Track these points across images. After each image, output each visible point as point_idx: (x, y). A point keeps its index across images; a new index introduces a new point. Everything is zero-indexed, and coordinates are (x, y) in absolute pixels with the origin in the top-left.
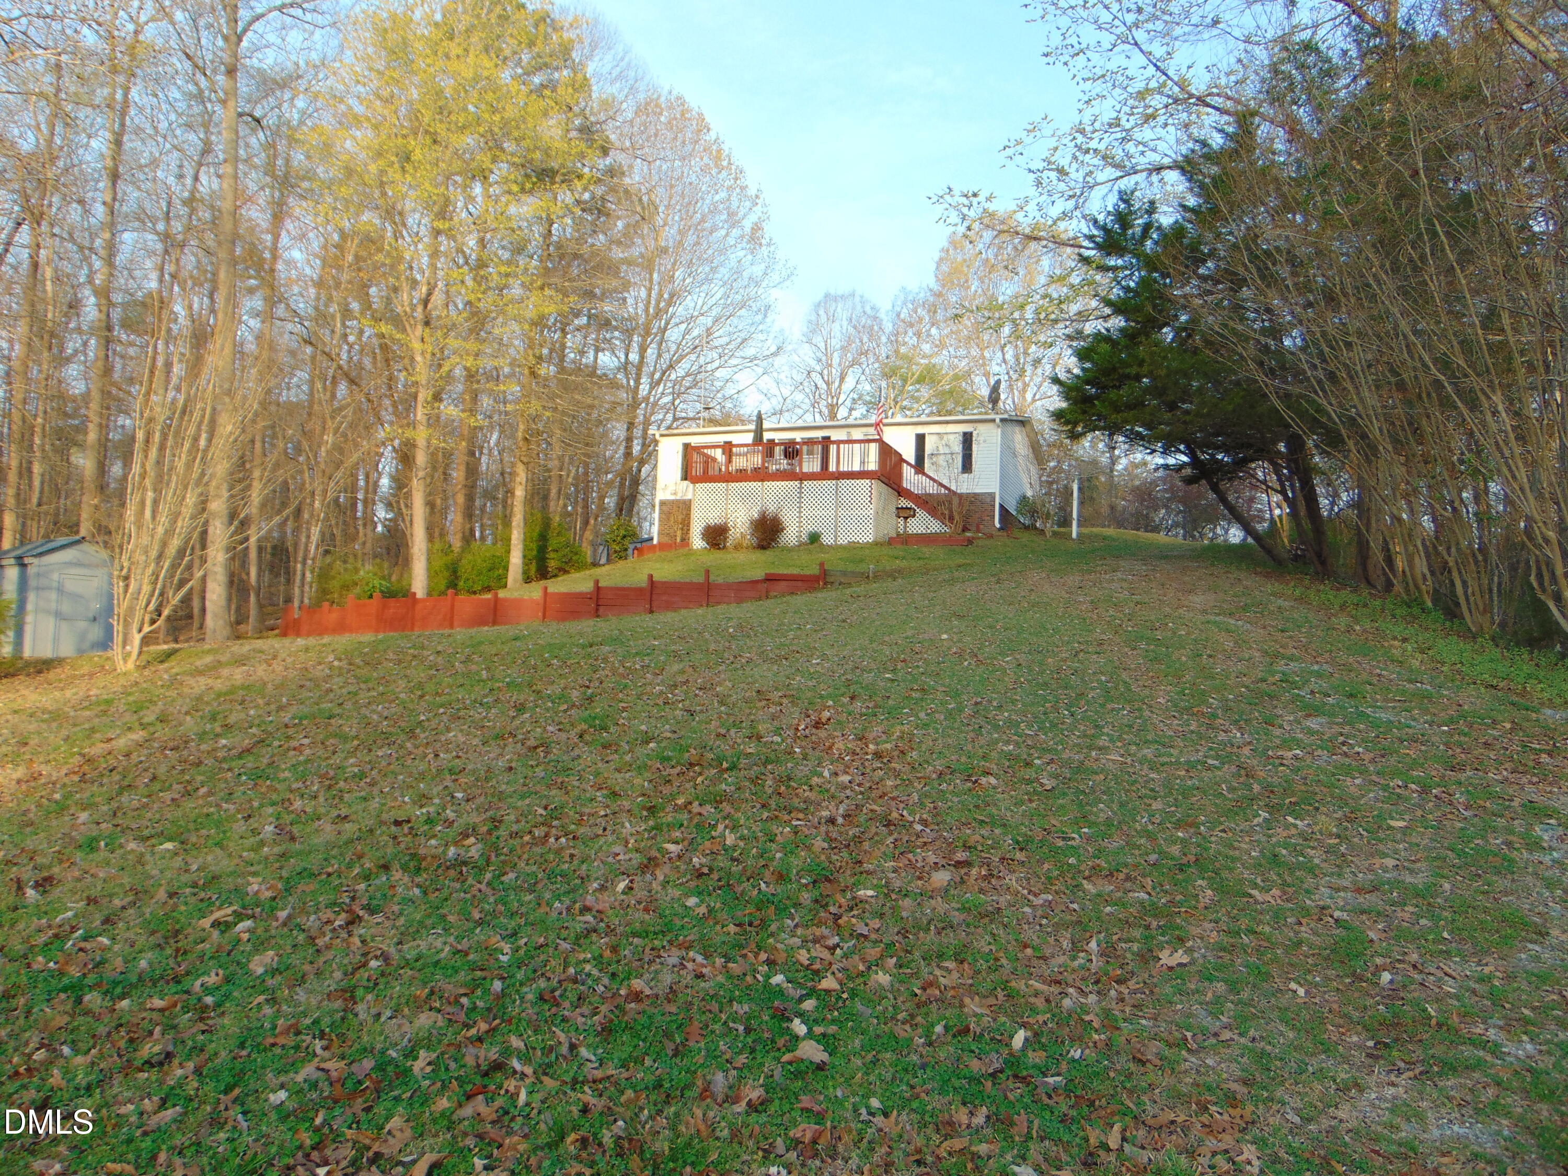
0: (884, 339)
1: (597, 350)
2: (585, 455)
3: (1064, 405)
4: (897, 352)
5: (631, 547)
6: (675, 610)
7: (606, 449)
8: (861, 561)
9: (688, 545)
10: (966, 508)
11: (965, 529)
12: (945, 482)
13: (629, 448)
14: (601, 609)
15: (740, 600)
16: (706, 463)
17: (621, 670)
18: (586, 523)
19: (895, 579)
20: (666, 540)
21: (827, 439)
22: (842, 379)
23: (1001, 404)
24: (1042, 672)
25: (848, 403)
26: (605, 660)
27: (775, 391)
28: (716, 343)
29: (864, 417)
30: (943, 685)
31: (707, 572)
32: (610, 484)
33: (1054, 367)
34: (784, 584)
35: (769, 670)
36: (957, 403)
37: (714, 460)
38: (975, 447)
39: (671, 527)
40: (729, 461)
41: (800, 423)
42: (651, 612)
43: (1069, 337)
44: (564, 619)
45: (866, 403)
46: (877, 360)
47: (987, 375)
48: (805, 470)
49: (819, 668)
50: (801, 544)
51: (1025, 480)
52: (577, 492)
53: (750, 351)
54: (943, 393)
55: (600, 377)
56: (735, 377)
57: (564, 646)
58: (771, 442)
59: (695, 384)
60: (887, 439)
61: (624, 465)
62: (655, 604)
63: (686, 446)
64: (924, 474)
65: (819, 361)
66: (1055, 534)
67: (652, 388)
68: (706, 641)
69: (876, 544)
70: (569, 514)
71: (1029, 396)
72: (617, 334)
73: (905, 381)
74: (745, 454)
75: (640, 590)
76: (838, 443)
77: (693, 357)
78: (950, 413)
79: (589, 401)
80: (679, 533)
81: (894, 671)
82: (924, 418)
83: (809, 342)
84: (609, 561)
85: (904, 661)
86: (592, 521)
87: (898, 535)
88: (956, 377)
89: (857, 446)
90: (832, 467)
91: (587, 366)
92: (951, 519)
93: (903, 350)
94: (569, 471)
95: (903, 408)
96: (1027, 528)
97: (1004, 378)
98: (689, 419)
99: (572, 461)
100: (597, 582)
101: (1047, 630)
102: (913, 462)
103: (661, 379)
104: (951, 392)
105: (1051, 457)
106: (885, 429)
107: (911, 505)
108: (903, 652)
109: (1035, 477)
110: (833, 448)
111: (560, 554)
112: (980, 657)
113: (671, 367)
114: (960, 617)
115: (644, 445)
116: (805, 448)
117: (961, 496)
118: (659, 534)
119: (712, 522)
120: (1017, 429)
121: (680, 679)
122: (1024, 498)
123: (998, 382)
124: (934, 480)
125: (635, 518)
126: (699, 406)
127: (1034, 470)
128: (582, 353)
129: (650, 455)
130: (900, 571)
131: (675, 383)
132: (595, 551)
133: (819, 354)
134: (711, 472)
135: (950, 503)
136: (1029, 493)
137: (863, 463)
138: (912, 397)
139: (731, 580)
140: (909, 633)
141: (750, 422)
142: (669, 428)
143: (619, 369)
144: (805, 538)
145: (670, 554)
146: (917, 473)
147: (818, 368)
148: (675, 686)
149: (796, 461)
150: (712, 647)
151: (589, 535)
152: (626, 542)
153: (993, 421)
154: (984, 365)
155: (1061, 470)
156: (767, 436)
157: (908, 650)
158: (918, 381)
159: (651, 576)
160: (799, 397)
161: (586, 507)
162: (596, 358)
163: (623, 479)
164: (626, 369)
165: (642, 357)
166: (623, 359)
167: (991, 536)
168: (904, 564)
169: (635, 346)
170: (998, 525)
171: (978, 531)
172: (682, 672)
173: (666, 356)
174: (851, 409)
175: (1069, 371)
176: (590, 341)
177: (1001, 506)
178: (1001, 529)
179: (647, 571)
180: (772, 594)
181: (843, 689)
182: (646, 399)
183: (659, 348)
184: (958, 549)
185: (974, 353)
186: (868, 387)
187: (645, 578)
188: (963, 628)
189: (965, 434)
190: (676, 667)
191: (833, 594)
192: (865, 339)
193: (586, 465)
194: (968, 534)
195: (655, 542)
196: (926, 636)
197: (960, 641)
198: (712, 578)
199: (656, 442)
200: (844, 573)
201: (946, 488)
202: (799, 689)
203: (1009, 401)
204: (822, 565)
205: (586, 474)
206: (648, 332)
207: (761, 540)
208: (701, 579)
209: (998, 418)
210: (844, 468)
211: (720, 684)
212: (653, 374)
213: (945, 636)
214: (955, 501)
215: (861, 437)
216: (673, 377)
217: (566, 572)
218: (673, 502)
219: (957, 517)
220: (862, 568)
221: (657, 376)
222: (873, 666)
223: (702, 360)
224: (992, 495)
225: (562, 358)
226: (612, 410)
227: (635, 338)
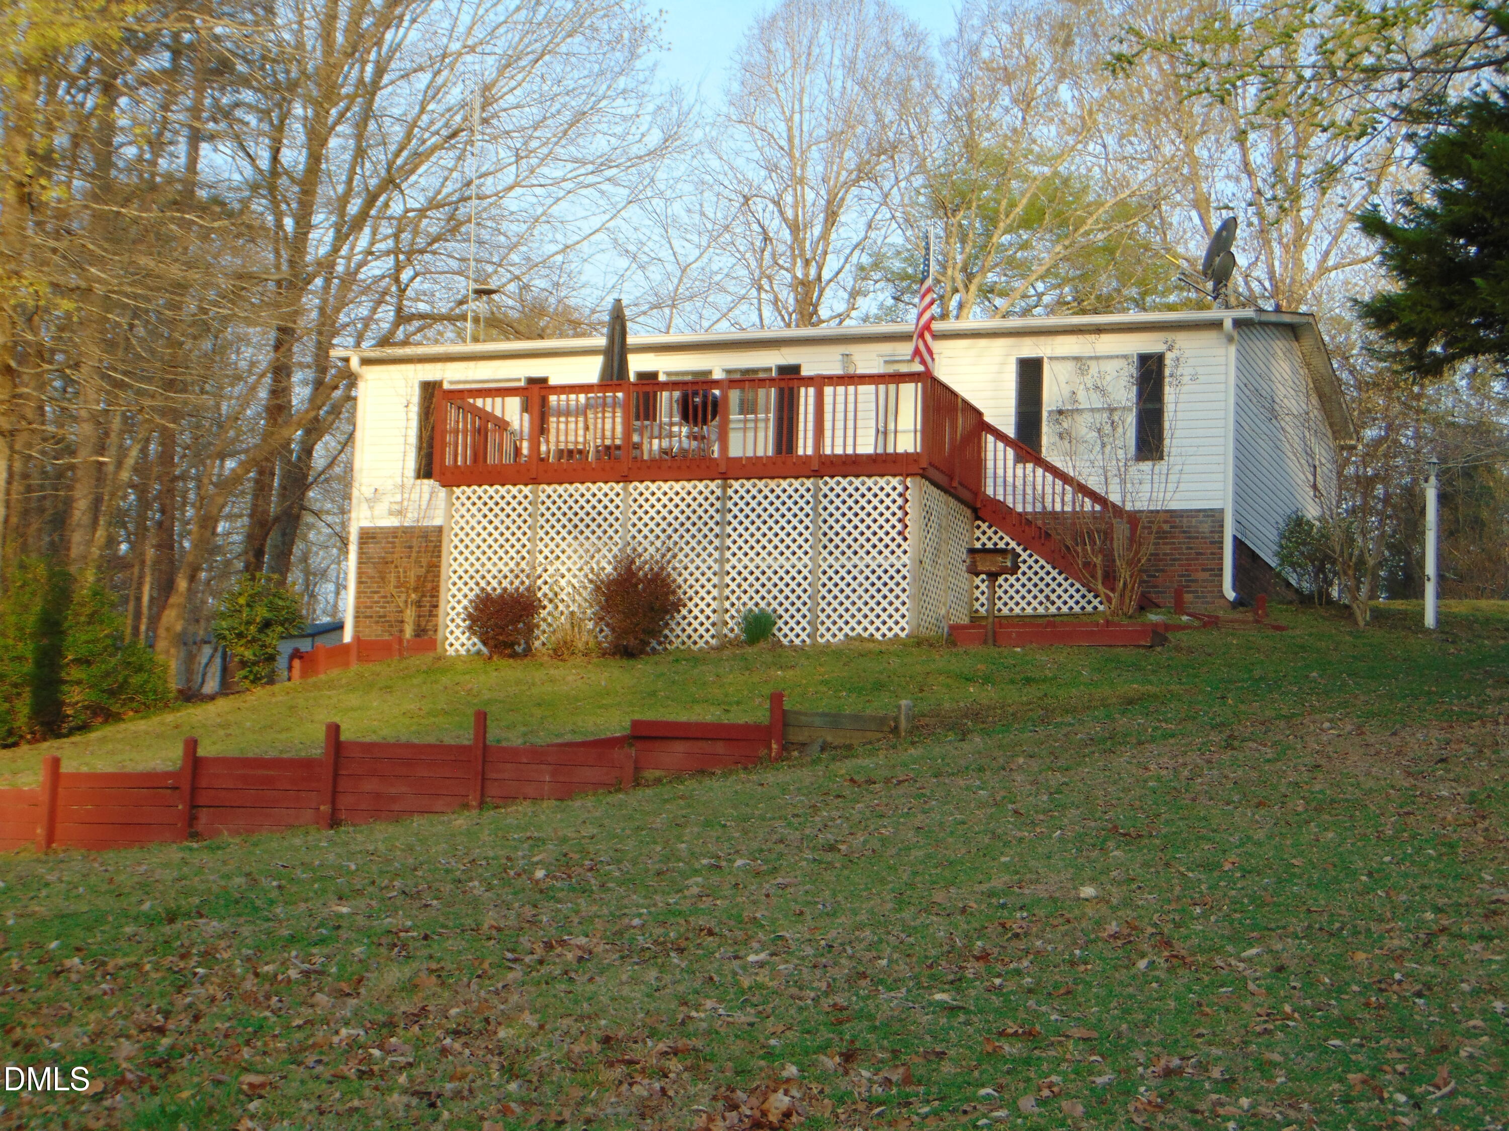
0: (937, 114)
1: (196, 138)
2: (163, 412)
3: (1394, 287)
4: (970, 145)
5: (285, 648)
6: (396, 817)
7: (219, 396)
8: (879, 686)
9: (432, 644)
10: (1148, 549)
11: (1143, 607)
12: (1094, 483)
13: (280, 392)
14: (204, 816)
15: (565, 793)
16: (481, 433)
17: (249, 984)
18: (166, 587)
19: (964, 736)
20: (374, 633)
21: (790, 373)
22: (831, 217)
23: (1237, 278)
24: (1339, 989)
25: (847, 279)
26: (208, 956)
27: (656, 246)
28: (506, 122)
29: (889, 314)
30: (1081, 1022)
31: (481, 718)
32: (228, 485)
33: (1373, 188)
34: (679, 747)
35: (635, 980)
36: (1124, 278)
37: (502, 425)
38: (1169, 393)
39: (389, 599)
40: (541, 428)
41: (724, 330)
42: (334, 822)
43: (1409, 114)
44: (99, 844)
45: (892, 278)
46: (921, 168)
47: (1201, 204)
48: (735, 450)
49: (763, 977)
50: (725, 644)
51: (1300, 477)
52: (144, 503)
53: (599, 145)
54: (1088, 251)
55: (203, 208)
56: (555, 210)
57: (99, 919)
58: (648, 378)
59: (454, 227)
60: (945, 372)
61: (266, 436)
62: (345, 801)
63: (430, 389)
64: (1039, 461)
65: (772, 168)
66: (1379, 616)
67: (340, 238)
68: (475, 903)
69: (918, 642)
70: (122, 564)
71: (1310, 259)
72: (248, 96)
73: (991, 219)
74: (581, 411)
75: (306, 764)
76: (820, 382)
77: (447, 158)
78: (1106, 304)
79: (175, 271)
80: (410, 615)
81: (957, 984)
82: (1040, 319)
83: (746, 120)
84: (226, 688)
85: (984, 957)
86: (182, 584)
87: (975, 619)
88: (1123, 211)
89: (867, 391)
90: (805, 446)
91: (170, 178)
92: (1110, 578)
93: (986, 140)
94: (122, 453)
95: (987, 292)
96: (1305, 600)
97: (1244, 215)
98: (442, 318)
99: (128, 424)
100: (192, 745)
101: (1352, 874)
102: (1010, 431)
103: (363, 215)
104: (1109, 250)
105: (1368, 415)
106: (938, 346)
107: (1006, 541)
108: (981, 932)
109: (1327, 468)
110: (807, 397)
111: (94, 669)
112: (1180, 948)
113: (390, 183)
114: (1130, 839)
115: (318, 384)
116: (734, 396)
117: (1133, 518)
118: (358, 616)
119: (495, 586)
120: (1279, 345)
121: (404, 1006)
122: (1298, 524)
123: (1230, 225)
124: (1065, 478)
125: (295, 577)
126: (463, 286)
127: (1322, 453)
128: (157, 144)
129: (336, 411)
130: (977, 714)
131: (402, 224)
132: (191, 658)
133: (772, 153)
134: (492, 459)
135: (1107, 535)
136: (1312, 511)
137: (882, 433)
138: (1011, 262)
139: (542, 739)
140: (998, 882)
141: (594, 327)
142: (385, 341)
143: (254, 187)
144: (734, 627)
145: (383, 669)
146: (1020, 458)
147: (769, 188)
148: (390, 1025)
149: (711, 430)
150: (490, 919)
151: (172, 618)
152: (272, 637)
153: (1217, 325)
154: (1193, 179)
155: (1397, 449)
156: (637, 364)
157: (993, 929)
158: (1026, 223)
159: (334, 730)
160: (723, 262)
161: (167, 545)
162: (193, 159)
163: (265, 473)
164: (272, 189)
165: (315, 158)
166: (264, 163)
167: (1211, 622)
168: (986, 695)
169: (297, 130)
170: (1230, 594)
171: (1179, 607)
172: (411, 987)
173: (379, 155)
174: (854, 294)
175: (1408, 201)
176: (178, 116)
177: (1238, 544)
178: (1238, 604)
179: (324, 716)
180: (650, 774)
181: (825, 1034)
182: (327, 265)
183: (359, 137)
184: (1124, 654)
185: (1168, 150)
186: (897, 239)
187: (320, 734)
188: (1136, 870)
189: (1144, 359)
190: (395, 974)
191: (805, 775)
192: (890, 115)
193: (168, 440)
194: (1153, 617)
195: (348, 636)
196: (1041, 891)
197: (1127, 902)
198: (494, 734)
199: (352, 379)
200: (834, 720)
201: (1095, 497)
202: (710, 1033)
203: (1260, 272)
204: (777, 699)
205: (166, 458)
206: (330, 94)
207: (619, 633)
208: (466, 738)
209: (1228, 317)
210: (834, 446)
211: (507, 1019)
212: (344, 200)
213: (1088, 891)
214: (1121, 530)
215: (876, 368)
216: (396, 208)
217: (110, 717)
218: (393, 533)
219: (1124, 573)
220: (879, 705)
221: (354, 207)
222: (903, 969)
223: (470, 167)
224: (1215, 517)
225: (105, 160)
226: (235, 296)
227: (298, 110)
